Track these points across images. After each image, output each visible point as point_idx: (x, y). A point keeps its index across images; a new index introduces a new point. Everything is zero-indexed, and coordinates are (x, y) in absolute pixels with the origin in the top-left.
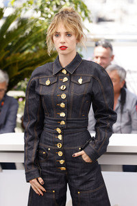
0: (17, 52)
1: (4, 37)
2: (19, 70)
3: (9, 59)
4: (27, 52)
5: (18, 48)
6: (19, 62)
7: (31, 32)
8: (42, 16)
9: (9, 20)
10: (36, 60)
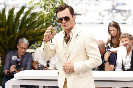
0: (31, 29)
1: (25, 21)
2: (32, 38)
3: (27, 32)
4: (36, 29)
5: (32, 27)
6: (32, 34)
7: (39, 18)
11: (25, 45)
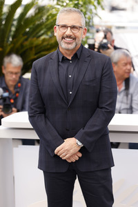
0: (34, 37)
1: (22, 23)
2: (36, 54)
3: (27, 43)
4: (43, 37)
5: (35, 33)
6: (36, 47)
7: (47, 19)
8: (58, 4)
9: (27, 8)
10: (51, 45)
11: (15, 67)
